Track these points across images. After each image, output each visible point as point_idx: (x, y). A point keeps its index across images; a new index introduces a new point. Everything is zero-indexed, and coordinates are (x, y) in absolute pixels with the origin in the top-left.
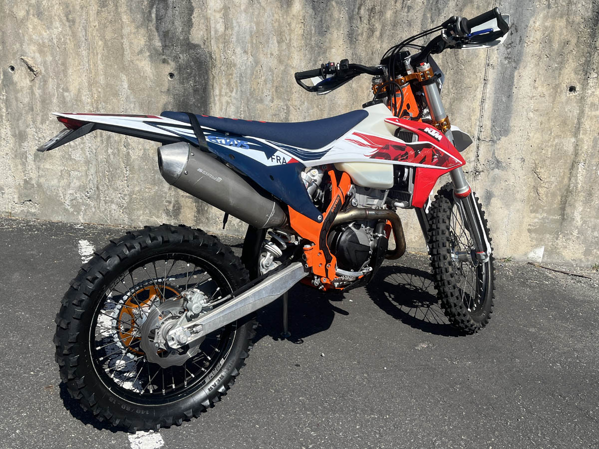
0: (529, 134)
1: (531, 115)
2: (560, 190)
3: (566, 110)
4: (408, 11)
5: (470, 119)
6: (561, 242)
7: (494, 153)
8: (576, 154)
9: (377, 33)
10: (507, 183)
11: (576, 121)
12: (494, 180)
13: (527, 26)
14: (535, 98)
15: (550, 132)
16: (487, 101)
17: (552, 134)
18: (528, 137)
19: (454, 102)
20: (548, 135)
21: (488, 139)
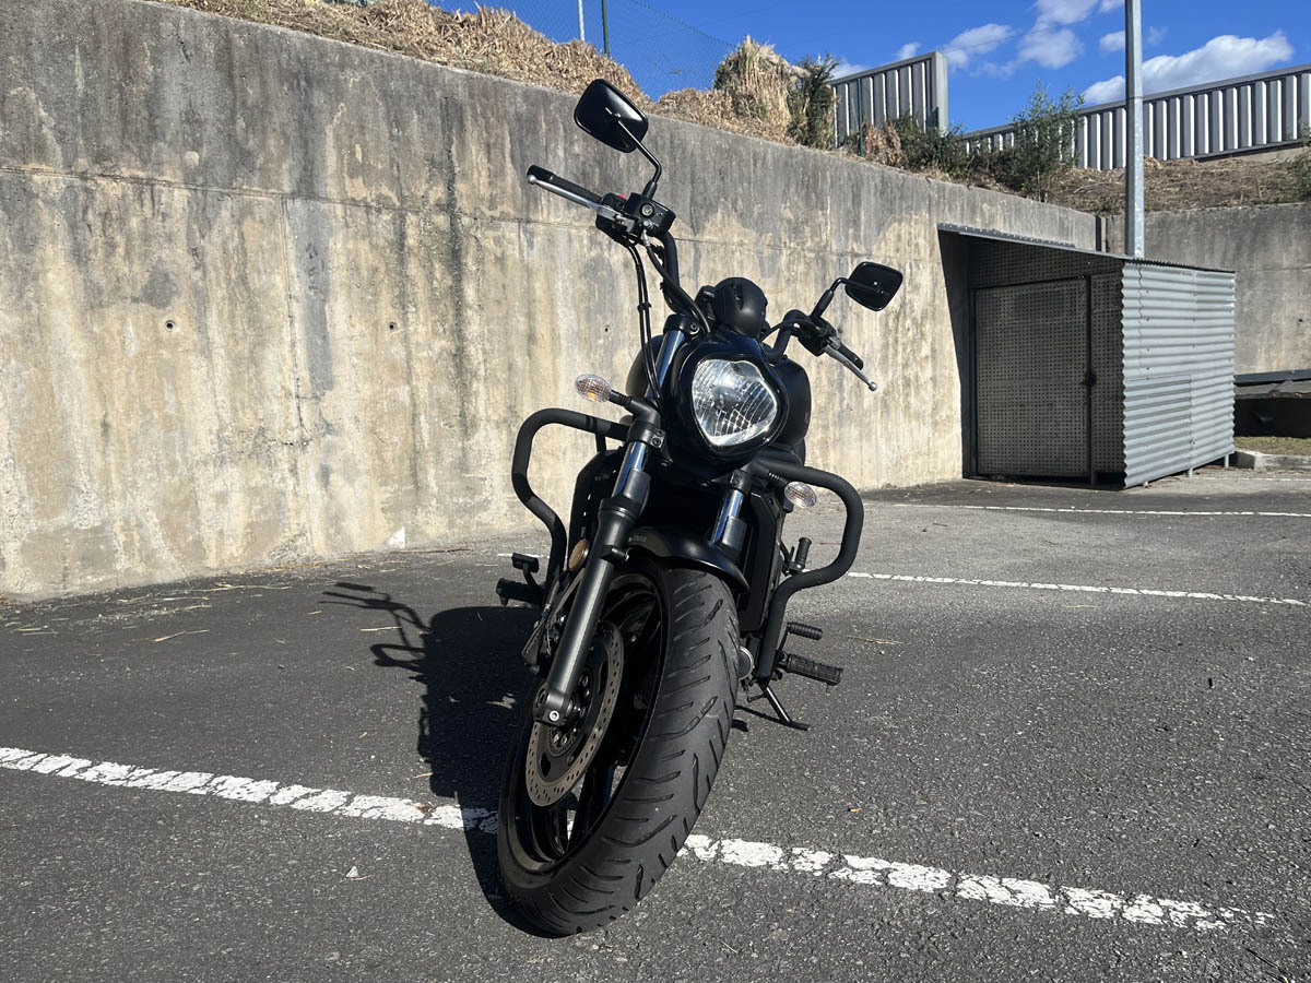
0: (358, 385)
2: (406, 452)
3: (392, 352)
4: (164, 220)
5: (281, 371)
7: (320, 414)
9: (121, 250)
10: (344, 452)
12: (329, 450)
13: (327, 248)
14: (354, 338)
15: (380, 381)
16: (298, 345)
17: (383, 383)
18: (357, 388)
19: (254, 347)
20: (379, 385)
21: (309, 396)
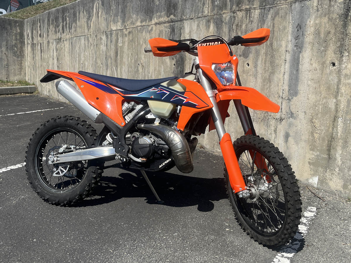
0: (309, 96)
1: (309, 82)
2: (327, 136)
3: (330, 79)
6: (328, 175)
7: (290, 108)
8: (337, 111)
10: (297, 128)
11: (336, 87)
12: (290, 125)
13: (306, 25)
14: (311, 71)
15: (320, 95)
16: (286, 74)
17: (322, 96)
18: (308, 97)
20: (319, 97)
21: (287, 98)
